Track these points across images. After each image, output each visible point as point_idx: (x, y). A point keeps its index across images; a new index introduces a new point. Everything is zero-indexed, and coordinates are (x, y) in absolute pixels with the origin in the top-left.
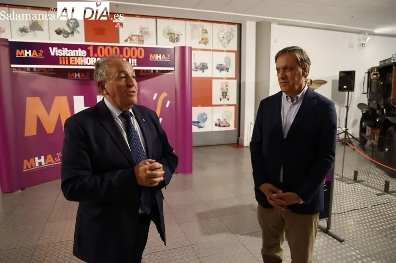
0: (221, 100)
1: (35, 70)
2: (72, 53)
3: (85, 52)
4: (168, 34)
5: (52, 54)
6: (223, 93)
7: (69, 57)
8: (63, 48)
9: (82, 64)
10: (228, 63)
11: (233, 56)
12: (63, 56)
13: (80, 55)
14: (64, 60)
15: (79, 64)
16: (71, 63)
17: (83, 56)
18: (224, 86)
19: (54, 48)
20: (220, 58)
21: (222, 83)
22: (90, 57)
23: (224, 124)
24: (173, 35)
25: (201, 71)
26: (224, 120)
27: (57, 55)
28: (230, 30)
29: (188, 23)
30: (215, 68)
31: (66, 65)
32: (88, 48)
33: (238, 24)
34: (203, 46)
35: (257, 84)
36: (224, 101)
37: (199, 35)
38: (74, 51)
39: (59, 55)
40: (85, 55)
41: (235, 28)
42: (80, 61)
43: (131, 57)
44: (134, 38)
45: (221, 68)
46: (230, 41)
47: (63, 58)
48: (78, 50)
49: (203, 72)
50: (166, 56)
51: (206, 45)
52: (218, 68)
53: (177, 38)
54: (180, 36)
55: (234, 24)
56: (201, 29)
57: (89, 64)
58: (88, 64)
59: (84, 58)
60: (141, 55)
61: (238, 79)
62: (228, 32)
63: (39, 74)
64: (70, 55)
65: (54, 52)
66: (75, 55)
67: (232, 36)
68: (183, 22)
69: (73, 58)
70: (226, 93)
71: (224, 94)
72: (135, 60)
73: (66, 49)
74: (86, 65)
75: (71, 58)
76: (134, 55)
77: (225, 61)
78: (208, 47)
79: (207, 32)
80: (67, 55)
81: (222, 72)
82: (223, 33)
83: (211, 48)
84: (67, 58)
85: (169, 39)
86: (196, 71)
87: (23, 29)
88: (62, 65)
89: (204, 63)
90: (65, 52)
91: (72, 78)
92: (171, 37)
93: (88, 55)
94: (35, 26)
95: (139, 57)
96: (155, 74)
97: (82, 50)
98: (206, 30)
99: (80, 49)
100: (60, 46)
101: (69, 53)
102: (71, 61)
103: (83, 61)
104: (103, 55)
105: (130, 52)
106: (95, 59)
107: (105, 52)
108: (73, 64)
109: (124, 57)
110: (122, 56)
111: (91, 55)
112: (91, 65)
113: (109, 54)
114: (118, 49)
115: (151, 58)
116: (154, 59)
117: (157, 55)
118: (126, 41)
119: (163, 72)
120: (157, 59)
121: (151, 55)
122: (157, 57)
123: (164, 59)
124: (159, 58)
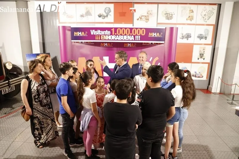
0: (198, 59)
2: (102, 33)
4: (165, 14)
5: (92, 34)
6: (200, 54)
7: (101, 35)
8: (98, 30)
9: (108, 39)
10: (207, 33)
11: (211, 29)
12: (97, 35)
13: (107, 34)
14: (98, 37)
15: (106, 39)
16: (102, 39)
17: (109, 34)
18: (202, 50)
19: (93, 30)
20: (201, 30)
21: (200, 47)
22: (113, 35)
23: (199, 76)
24: (169, 15)
25: (186, 39)
26: (199, 73)
27: (94, 34)
28: (211, 9)
29: (180, 6)
30: (197, 37)
31: (99, 40)
32: (112, 30)
33: (218, 4)
34: (189, 22)
35: (228, 50)
36: (201, 60)
37: (187, 13)
38: (104, 32)
39: (96, 34)
40: (110, 34)
41: (216, 7)
42: (107, 37)
44: (143, 17)
45: (201, 37)
46: (210, 17)
47: (98, 36)
49: (187, 39)
50: (160, 34)
51: (191, 21)
52: (198, 37)
53: (171, 16)
54: (173, 15)
55: (215, 4)
56: (189, 9)
59: (109, 36)
60: (143, 33)
61: (213, 45)
62: (210, 10)
65: (93, 32)
66: (104, 34)
67: (212, 14)
68: (176, 5)
69: (103, 36)
70: (203, 54)
71: (202, 55)
72: (139, 36)
73: (99, 30)
74: (110, 40)
75: (102, 36)
77: (205, 32)
78: (193, 22)
79: (193, 12)
80: (100, 34)
81: (201, 40)
82: (206, 11)
83: (195, 23)
84: (99, 36)
85: (166, 17)
86: (182, 39)
87: (82, 15)
88: (97, 40)
89: (188, 34)
90: (99, 32)
91: (103, 46)
92: (168, 16)
93: (111, 34)
94: (88, 13)
96: (152, 45)
97: (108, 31)
98: (192, 10)
99: (107, 31)
100: (96, 29)
101: (101, 33)
102: (102, 37)
103: (108, 37)
104: (120, 34)
105: (137, 32)
106: (115, 36)
107: (121, 32)
108: (103, 39)
109: (132, 35)
110: (131, 34)
111: (113, 34)
112: (113, 40)
113: (123, 33)
114: (129, 30)
115: (149, 35)
116: (152, 36)
117: (154, 33)
118: (138, 19)
119: (157, 44)
120: (154, 36)
121: (150, 33)
122: (154, 34)
123: (158, 36)
124: (155, 35)
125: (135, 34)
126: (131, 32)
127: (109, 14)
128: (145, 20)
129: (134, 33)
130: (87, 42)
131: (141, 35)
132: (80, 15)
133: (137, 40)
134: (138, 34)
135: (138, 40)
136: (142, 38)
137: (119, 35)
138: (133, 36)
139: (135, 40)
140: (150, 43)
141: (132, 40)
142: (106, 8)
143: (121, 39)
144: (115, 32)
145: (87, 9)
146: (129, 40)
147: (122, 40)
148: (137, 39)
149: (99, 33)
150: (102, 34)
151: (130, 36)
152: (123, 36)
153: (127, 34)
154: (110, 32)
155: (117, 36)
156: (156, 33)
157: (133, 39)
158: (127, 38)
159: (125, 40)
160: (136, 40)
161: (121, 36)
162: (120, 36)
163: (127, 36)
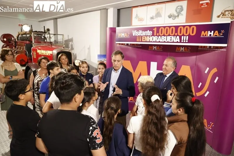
1: (129, 45)
2: (144, 33)
5: (134, 35)
7: (142, 36)
8: (140, 31)
9: (149, 41)
12: (139, 36)
13: (148, 35)
14: (139, 39)
15: (147, 41)
16: (143, 41)
19: (135, 31)
22: (154, 36)
27: (136, 35)
31: (140, 42)
32: (154, 29)
38: (145, 32)
39: (137, 35)
40: (151, 35)
42: (148, 39)
43: (183, 35)
48: (147, 31)
50: (219, 33)
59: (151, 37)
60: (193, 33)
63: (132, 47)
64: (142, 35)
65: (135, 33)
66: (145, 35)
69: (144, 37)
72: (187, 37)
74: (151, 42)
75: (143, 37)
76: (186, 33)
80: (141, 35)
84: (141, 37)
87: (152, 17)
88: (138, 42)
93: (153, 35)
94: (158, 15)
95: (191, 34)
96: (210, 49)
97: (149, 31)
100: (138, 29)
101: (142, 34)
102: (143, 39)
103: (150, 39)
104: (163, 34)
105: (184, 31)
106: (157, 37)
107: (164, 31)
108: (144, 41)
109: (178, 35)
110: (176, 34)
111: (155, 34)
112: (154, 42)
113: (167, 33)
114: (174, 28)
115: (202, 35)
116: (205, 36)
117: (209, 32)
118: (219, 17)
119: (217, 48)
121: (203, 32)
123: (216, 36)
124: (210, 35)
126: (176, 31)
127: (181, 13)
128: (230, 16)
129: (180, 33)
130: (133, 45)
131: (189, 35)
132: (151, 17)
134: (185, 34)
135: (185, 41)
137: (161, 36)
138: (178, 37)
140: (208, 47)
141: (177, 42)
142: (178, 7)
143: (163, 41)
144: (158, 32)
145: (157, 10)
146: (173, 42)
147: (165, 42)
149: (141, 34)
150: (144, 35)
151: (175, 37)
153: (171, 34)
154: (151, 32)
155: (160, 37)
156: (213, 32)
157: (179, 41)
158: (171, 39)
159: (168, 42)
160: (182, 41)
161: (164, 37)
162: (162, 37)
163: (171, 37)
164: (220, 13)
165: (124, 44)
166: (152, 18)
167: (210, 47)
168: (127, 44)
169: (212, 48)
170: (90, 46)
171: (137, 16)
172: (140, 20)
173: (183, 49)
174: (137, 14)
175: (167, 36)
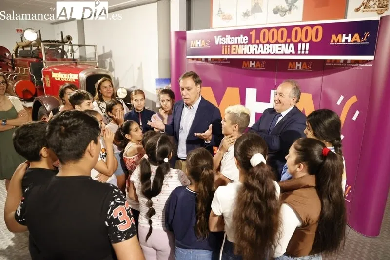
1: (209, 60)
2: (234, 40)
3: (247, 39)
5: (217, 43)
7: (231, 45)
8: (227, 36)
9: (242, 53)
12: (225, 45)
13: (242, 43)
14: (226, 49)
15: (239, 53)
16: (232, 53)
17: (245, 43)
19: (219, 37)
22: (252, 44)
27: (220, 44)
31: (227, 54)
32: (251, 33)
38: (237, 38)
39: (223, 43)
40: (247, 42)
42: (240, 49)
43: (301, 42)
47: (226, 47)
48: (240, 36)
50: (361, 36)
57: (250, 53)
58: (248, 53)
59: (245, 46)
60: (317, 38)
64: (231, 43)
65: (218, 40)
66: (236, 43)
69: (234, 46)
72: (308, 45)
73: (229, 36)
74: (247, 54)
75: (233, 46)
76: (306, 38)
80: (229, 43)
84: (229, 46)
88: (224, 54)
91: (247, 68)
93: (250, 42)
94: (256, 9)
95: (314, 40)
96: (346, 65)
97: (243, 36)
101: (231, 41)
102: (233, 49)
103: (244, 49)
104: (266, 41)
105: (301, 35)
106: (256, 46)
107: (269, 36)
108: (234, 53)
109: (291, 42)
110: (289, 40)
111: (253, 41)
112: (251, 54)
113: (273, 39)
114: (285, 31)
115: (332, 41)
117: (344, 35)
118: (358, 10)
119: (357, 62)
120: (343, 41)
121: (334, 36)
122: (344, 37)
123: (356, 42)
124: (346, 41)
125: (298, 40)
126: (289, 36)
127: (294, 5)
128: (376, 8)
129: (296, 38)
130: (216, 60)
131: (311, 42)
132: (243, 13)
133: (301, 54)
134: (304, 40)
135: (303, 52)
136: (314, 48)
137: (263, 44)
138: (292, 45)
139: (296, 54)
140: (342, 62)
141: (291, 54)
143: (268, 52)
144: (257, 37)
145: (255, 0)
146: (284, 54)
147: (269, 54)
148: (301, 51)
149: (229, 40)
150: (234, 43)
151: (287, 45)
152: (271, 45)
153: (280, 41)
154: (247, 37)
155: (261, 46)
156: (350, 35)
157: (294, 52)
158: (280, 49)
159: (275, 54)
160: (299, 52)
161: (268, 45)
162: (265, 45)
163: (280, 45)
164: (361, 4)
165: (200, 60)
166: (246, 14)
167: (345, 61)
168: (206, 60)
169: (349, 62)
170: (141, 65)
171: (221, 11)
172: (226, 18)
173: (300, 65)
174: (220, 8)
175: (273, 44)
